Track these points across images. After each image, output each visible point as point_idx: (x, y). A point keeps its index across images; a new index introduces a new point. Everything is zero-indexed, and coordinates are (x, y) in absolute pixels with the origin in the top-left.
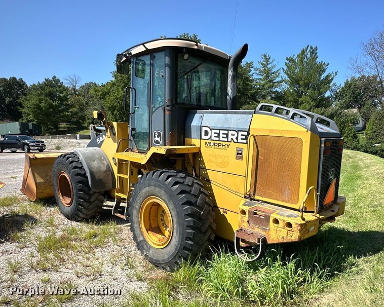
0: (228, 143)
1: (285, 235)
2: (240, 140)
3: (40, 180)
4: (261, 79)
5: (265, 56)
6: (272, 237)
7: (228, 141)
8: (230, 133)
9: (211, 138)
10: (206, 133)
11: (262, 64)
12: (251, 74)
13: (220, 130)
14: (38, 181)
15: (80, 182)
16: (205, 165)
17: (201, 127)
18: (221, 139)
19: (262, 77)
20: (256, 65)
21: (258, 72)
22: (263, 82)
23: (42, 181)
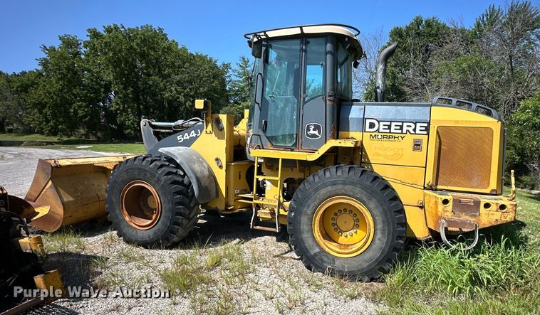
0: (402, 135)
1: (498, 218)
2: (418, 132)
3: (67, 198)
4: (239, 81)
5: (244, 59)
6: (483, 222)
7: (402, 133)
8: (405, 124)
9: (378, 129)
10: (372, 125)
11: (241, 66)
12: (228, 74)
13: (391, 122)
14: (65, 200)
15: (178, 193)
16: (368, 159)
17: (364, 120)
18: (393, 130)
19: (241, 80)
20: (234, 66)
21: (236, 74)
22: (242, 85)
23: (71, 199)
